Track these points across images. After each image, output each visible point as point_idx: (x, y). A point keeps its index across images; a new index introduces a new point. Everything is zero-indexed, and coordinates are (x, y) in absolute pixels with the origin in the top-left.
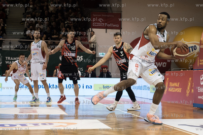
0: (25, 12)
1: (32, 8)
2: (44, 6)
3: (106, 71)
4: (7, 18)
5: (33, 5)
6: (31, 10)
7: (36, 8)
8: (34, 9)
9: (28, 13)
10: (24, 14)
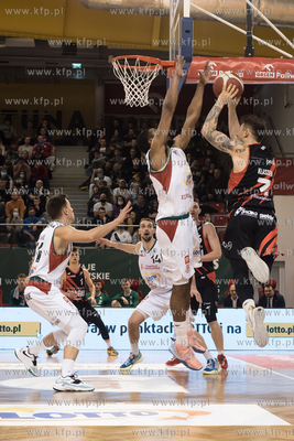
0: (90, 163)
1: (104, 154)
2: (130, 147)
3: (273, 293)
4: (50, 177)
5: (107, 146)
6: (102, 158)
7: (113, 152)
8: (109, 155)
9: (97, 165)
10: (86, 166)
